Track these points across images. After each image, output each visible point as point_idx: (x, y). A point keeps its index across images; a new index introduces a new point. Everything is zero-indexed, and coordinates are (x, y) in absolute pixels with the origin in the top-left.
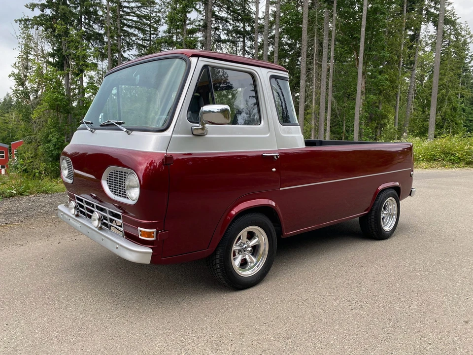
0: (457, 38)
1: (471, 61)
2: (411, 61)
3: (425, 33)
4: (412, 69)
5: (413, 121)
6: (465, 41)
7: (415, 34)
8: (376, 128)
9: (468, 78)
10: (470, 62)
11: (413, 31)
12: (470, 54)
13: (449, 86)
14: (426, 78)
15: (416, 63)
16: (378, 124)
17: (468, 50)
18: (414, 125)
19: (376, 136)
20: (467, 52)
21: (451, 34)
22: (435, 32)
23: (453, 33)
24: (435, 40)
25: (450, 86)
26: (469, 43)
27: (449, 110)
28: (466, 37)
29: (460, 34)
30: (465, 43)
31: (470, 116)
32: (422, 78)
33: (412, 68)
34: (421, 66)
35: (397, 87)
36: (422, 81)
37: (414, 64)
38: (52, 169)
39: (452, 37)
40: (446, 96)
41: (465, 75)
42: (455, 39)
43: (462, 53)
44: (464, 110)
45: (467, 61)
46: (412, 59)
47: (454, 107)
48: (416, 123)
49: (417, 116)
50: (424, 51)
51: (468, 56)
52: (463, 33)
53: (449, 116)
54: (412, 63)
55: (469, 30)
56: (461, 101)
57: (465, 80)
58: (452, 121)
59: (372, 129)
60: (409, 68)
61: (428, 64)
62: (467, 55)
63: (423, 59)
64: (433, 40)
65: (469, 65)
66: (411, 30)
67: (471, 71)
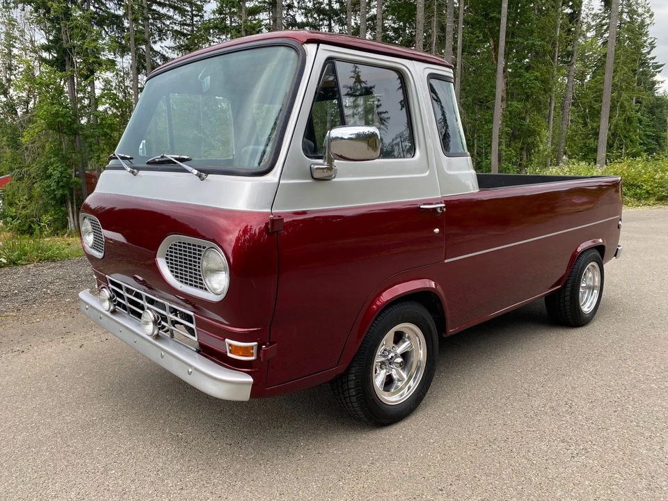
0: (631, 18)
1: (650, 51)
2: (568, 52)
3: (587, 11)
4: (569, 64)
5: (571, 138)
6: (643, 21)
7: (575, 12)
8: (522, 149)
9: (647, 75)
10: (649, 53)
11: (571, 7)
12: (649, 41)
13: (621, 87)
14: (588, 77)
15: (575, 54)
16: (523, 143)
17: (646, 35)
18: (572, 144)
19: (521, 160)
20: (645, 38)
21: (622, 12)
22: (600, 10)
23: (626, 10)
24: (600, 21)
25: (624, 87)
26: (648, 25)
27: (621, 122)
28: (645, 16)
29: (635, 12)
30: (642, 25)
31: (647, 129)
32: (582, 76)
33: (570, 62)
34: (581, 60)
35: (550, 90)
36: (582, 80)
37: (573, 55)
38: (56, 217)
39: (624, 16)
40: (618, 102)
41: (642, 72)
42: (629, 20)
43: (638, 39)
44: (640, 121)
45: (644, 51)
46: (570, 48)
47: (629, 118)
48: (575, 140)
49: (577, 132)
50: (585, 37)
51: (647, 44)
52: (640, 10)
53: (621, 129)
54: (570, 54)
55: (649, 6)
56: (637, 108)
57: (642, 78)
58: (625, 137)
59: (516, 151)
60: (565, 62)
61: (591, 56)
62: (645, 42)
63: (584, 49)
64: (598, 21)
65: (649, 56)
66: (569, 6)
67: (651, 64)
